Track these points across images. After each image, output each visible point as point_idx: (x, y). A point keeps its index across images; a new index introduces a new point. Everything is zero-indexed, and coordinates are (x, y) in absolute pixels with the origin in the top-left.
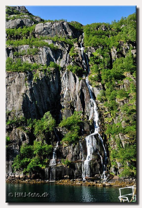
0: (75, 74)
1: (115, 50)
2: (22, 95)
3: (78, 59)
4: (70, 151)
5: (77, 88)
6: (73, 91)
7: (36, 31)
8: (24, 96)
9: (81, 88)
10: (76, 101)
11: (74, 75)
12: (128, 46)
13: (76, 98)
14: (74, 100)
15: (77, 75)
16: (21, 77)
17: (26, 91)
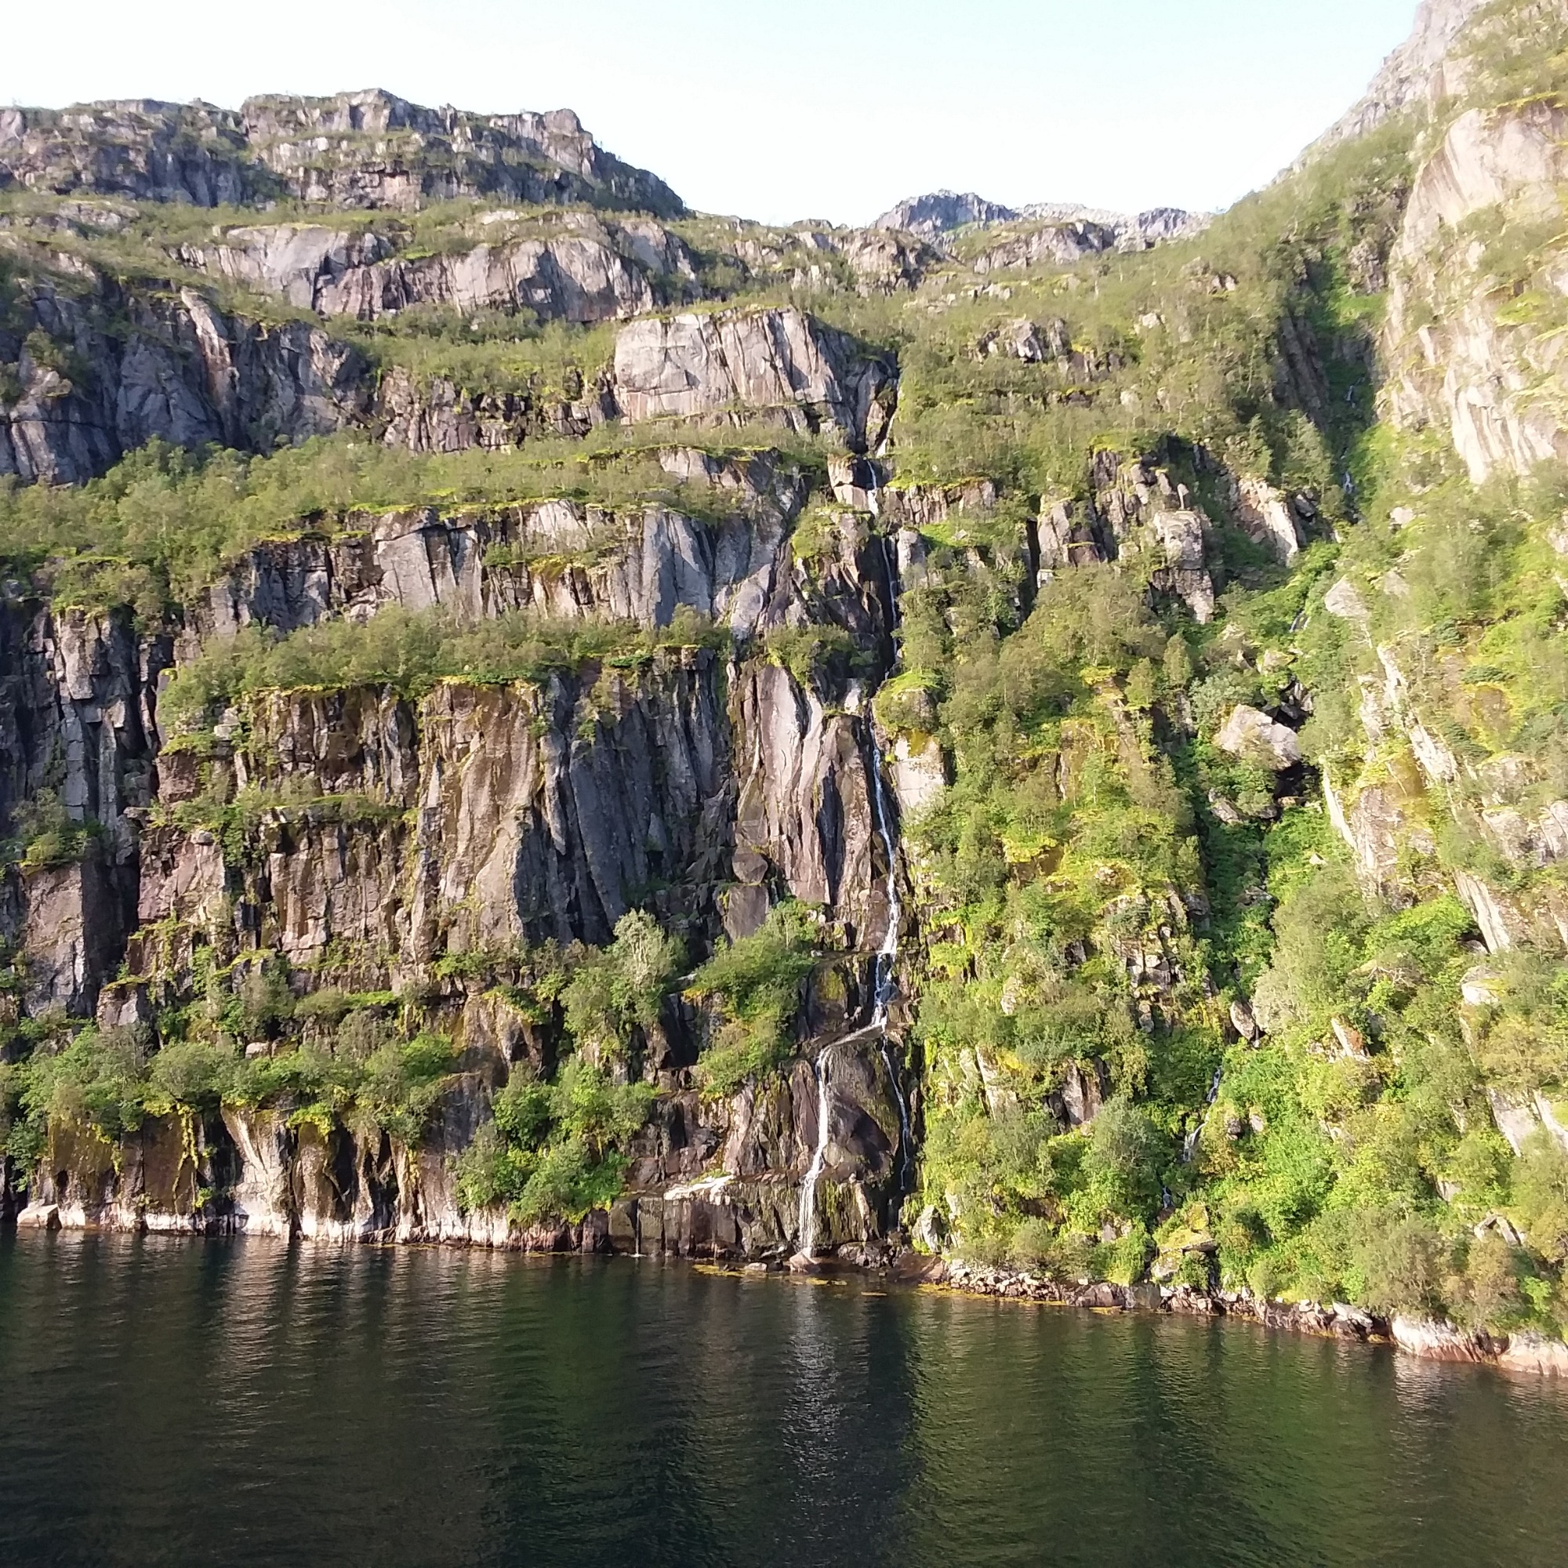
0: (807, 687)
1: (1059, 514)
2: (517, 818)
3: (840, 575)
4: (739, 1120)
5: (808, 769)
6: (785, 783)
8: (530, 821)
9: (831, 768)
10: (796, 841)
11: (801, 691)
12: (1147, 483)
13: (800, 825)
14: (789, 838)
15: (815, 690)
16: (516, 715)
17: (538, 795)
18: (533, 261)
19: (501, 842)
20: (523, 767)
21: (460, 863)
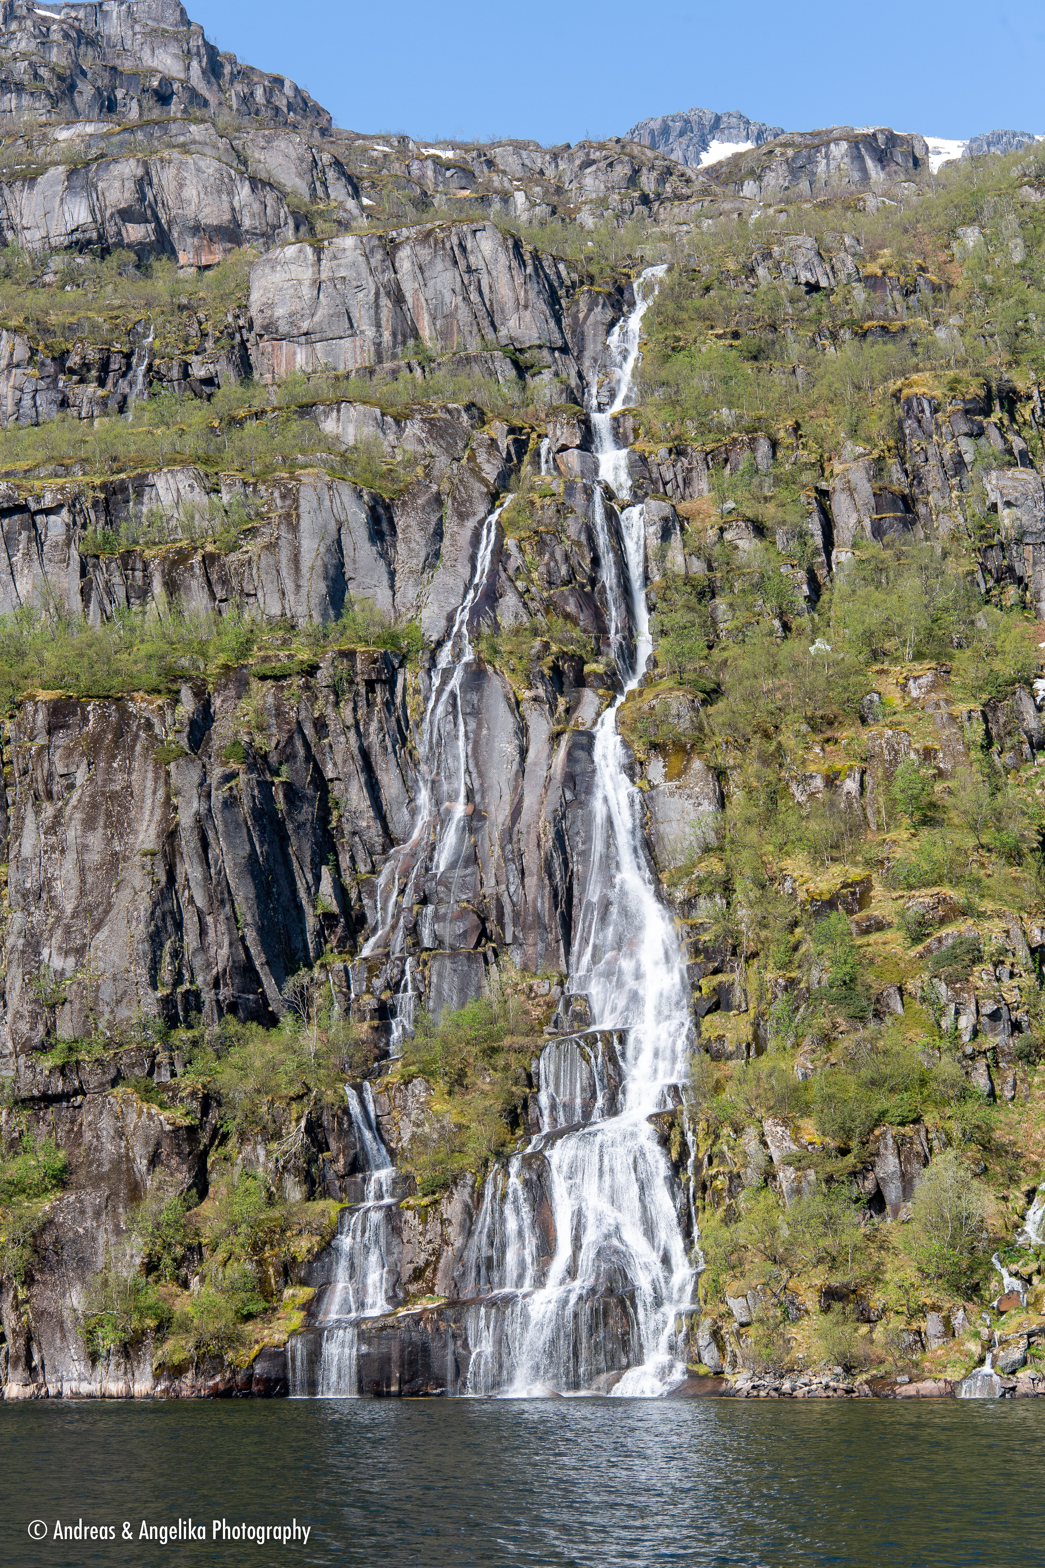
0: (526, 696)
1: (859, 477)
2: (143, 867)
3: (567, 559)
5: (529, 802)
7: (253, 312)
8: (160, 870)
9: (562, 798)
10: (521, 893)
11: (519, 702)
12: (973, 436)
14: (503, 886)
15: (537, 700)
16: (136, 737)
17: (170, 835)
18: (130, 185)
19: (122, 900)
20: (149, 802)
21: (68, 927)
